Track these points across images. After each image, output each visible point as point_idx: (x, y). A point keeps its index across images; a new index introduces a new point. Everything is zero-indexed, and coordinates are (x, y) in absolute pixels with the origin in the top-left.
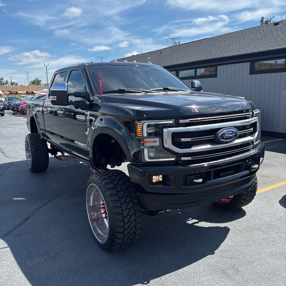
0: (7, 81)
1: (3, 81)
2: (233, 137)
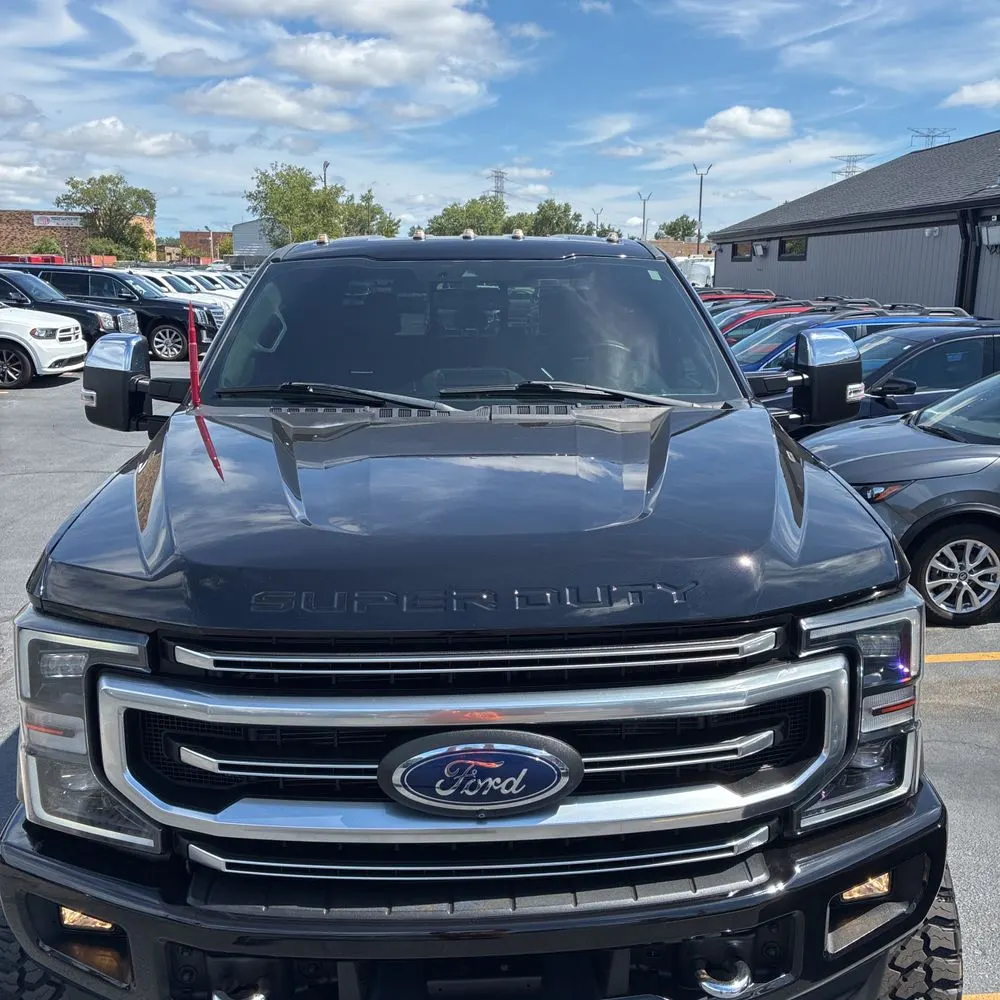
0: (590, 225)
1: (580, 223)
2: (515, 792)
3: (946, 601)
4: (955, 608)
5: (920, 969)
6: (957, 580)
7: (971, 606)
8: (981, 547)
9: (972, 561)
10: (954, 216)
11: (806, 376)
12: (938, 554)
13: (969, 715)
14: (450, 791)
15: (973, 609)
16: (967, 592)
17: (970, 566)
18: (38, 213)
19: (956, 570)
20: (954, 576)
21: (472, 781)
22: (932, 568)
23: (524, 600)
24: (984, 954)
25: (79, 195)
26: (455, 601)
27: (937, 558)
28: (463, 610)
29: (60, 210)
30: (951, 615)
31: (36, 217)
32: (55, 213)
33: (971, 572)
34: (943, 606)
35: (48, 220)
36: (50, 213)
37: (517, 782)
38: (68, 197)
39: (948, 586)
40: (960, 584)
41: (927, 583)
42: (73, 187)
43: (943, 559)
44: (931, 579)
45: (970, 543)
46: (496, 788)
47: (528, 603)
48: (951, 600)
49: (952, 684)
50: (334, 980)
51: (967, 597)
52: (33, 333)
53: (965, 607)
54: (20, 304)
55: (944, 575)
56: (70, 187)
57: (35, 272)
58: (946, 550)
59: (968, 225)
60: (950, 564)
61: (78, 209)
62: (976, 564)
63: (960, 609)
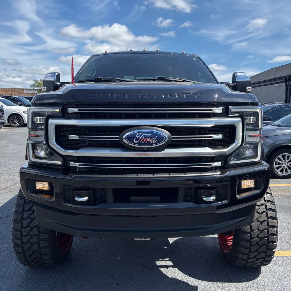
2: (154, 142)
3: (280, 171)
4: (283, 173)
5: (265, 214)
6: (283, 165)
7: (288, 173)
8: (290, 156)
9: (287, 160)
10: (283, 80)
11: (235, 84)
12: (278, 157)
13: (286, 197)
14: (137, 142)
15: (288, 174)
16: (286, 169)
17: (287, 161)
18: (26, 89)
19: (283, 162)
20: (282, 164)
21: (143, 139)
22: (276, 162)
23: (157, 96)
24: (288, 243)
25: (37, 84)
26: (139, 96)
27: (277, 159)
28: (141, 98)
29: (31, 88)
30: (282, 175)
31: (25, 90)
32: (30, 89)
33: (287, 163)
34: (279, 173)
35: (28, 91)
36: (29, 89)
37: (154, 140)
38: (34, 85)
39: (280, 167)
40: (284, 166)
41: (275, 166)
42: (35, 82)
43: (279, 159)
44: (276, 165)
45: (287, 154)
46: (149, 141)
47: (158, 97)
48: (282, 171)
49: (282, 190)
50: (106, 199)
51: (286, 170)
52: (24, 112)
53: (286, 173)
54: (21, 105)
55: (280, 164)
56: (34, 82)
57: (25, 98)
58: (280, 156)
59: (287, 83)
60: (281, 161)
61: (36, 88)
62: (289, 160)
63: (284, 174)
